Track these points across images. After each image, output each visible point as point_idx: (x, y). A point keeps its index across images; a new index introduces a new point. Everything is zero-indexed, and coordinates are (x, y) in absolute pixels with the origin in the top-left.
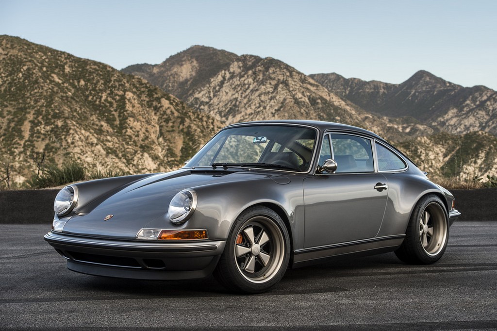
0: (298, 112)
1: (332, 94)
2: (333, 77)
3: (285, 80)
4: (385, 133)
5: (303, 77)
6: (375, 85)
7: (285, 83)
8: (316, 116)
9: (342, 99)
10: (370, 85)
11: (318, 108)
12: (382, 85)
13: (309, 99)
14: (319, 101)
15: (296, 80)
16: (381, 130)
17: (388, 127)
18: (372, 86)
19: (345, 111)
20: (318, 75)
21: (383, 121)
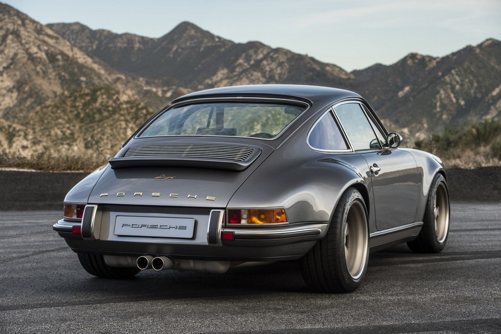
0: (33, 70)
1: (76, 50)
2: (76, 28)
3: (16, 29)
4: (141, 98)
5: (39, 27)
6: (129, 38)
7: (16, 34)
8: (55, 76)
9: (88, 55)
10: (122, 39)
11: (59, 66)
12: (137, 39)
13: (47, 54)
14: (59, 57)
15: (29, 30)
16: (137, 94)
17: (145, 90)
18: (125, 40)
19: (92, 70)
20: (58, 24)
21: (139, 83)
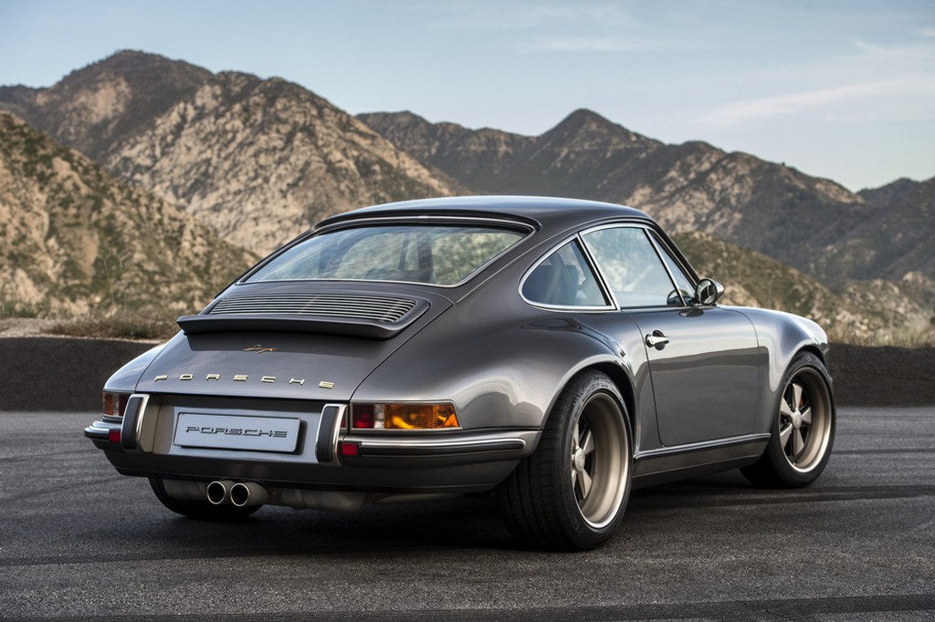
0: (334, 188)
1: (403, 155)
2: (404, 120)
3: (308, 123)
5: (344, 119)
6: (490, 136)
7: (309, 131)
8: (370, 198)
9: (423, 164)
10: (479, 138)
11: (375, 183)
12: (502, 138)
13: (357, 163)
14: (377, 168)
15: (329, 124)
18: (483, 139)
19: (429, 188)
20: (376, 115)
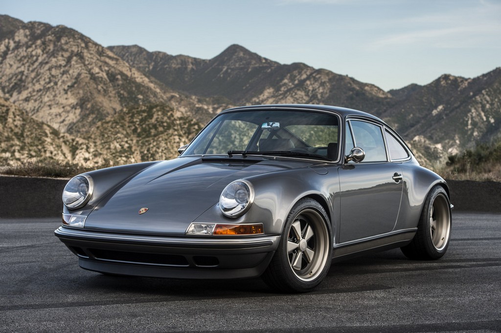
0: (95, 89)
1: (134, 70)
2: (134, 50)
3: (79, 52)
4: (193, 115)
5: (100, 49)
6: (183, 60)
7: (80, 56)
8: (115, 94)
9: (145, 75)
10: (177, 60)
11: (118, 85)
12: (190, 60)
13: (107, 74)
14: (119, 77)
15: (92, 52)
16: (189, 111)
17: (197, 108)
18: (179, 61)
19: (148, 88)
20: (118, 47)
21: (191, 101)
